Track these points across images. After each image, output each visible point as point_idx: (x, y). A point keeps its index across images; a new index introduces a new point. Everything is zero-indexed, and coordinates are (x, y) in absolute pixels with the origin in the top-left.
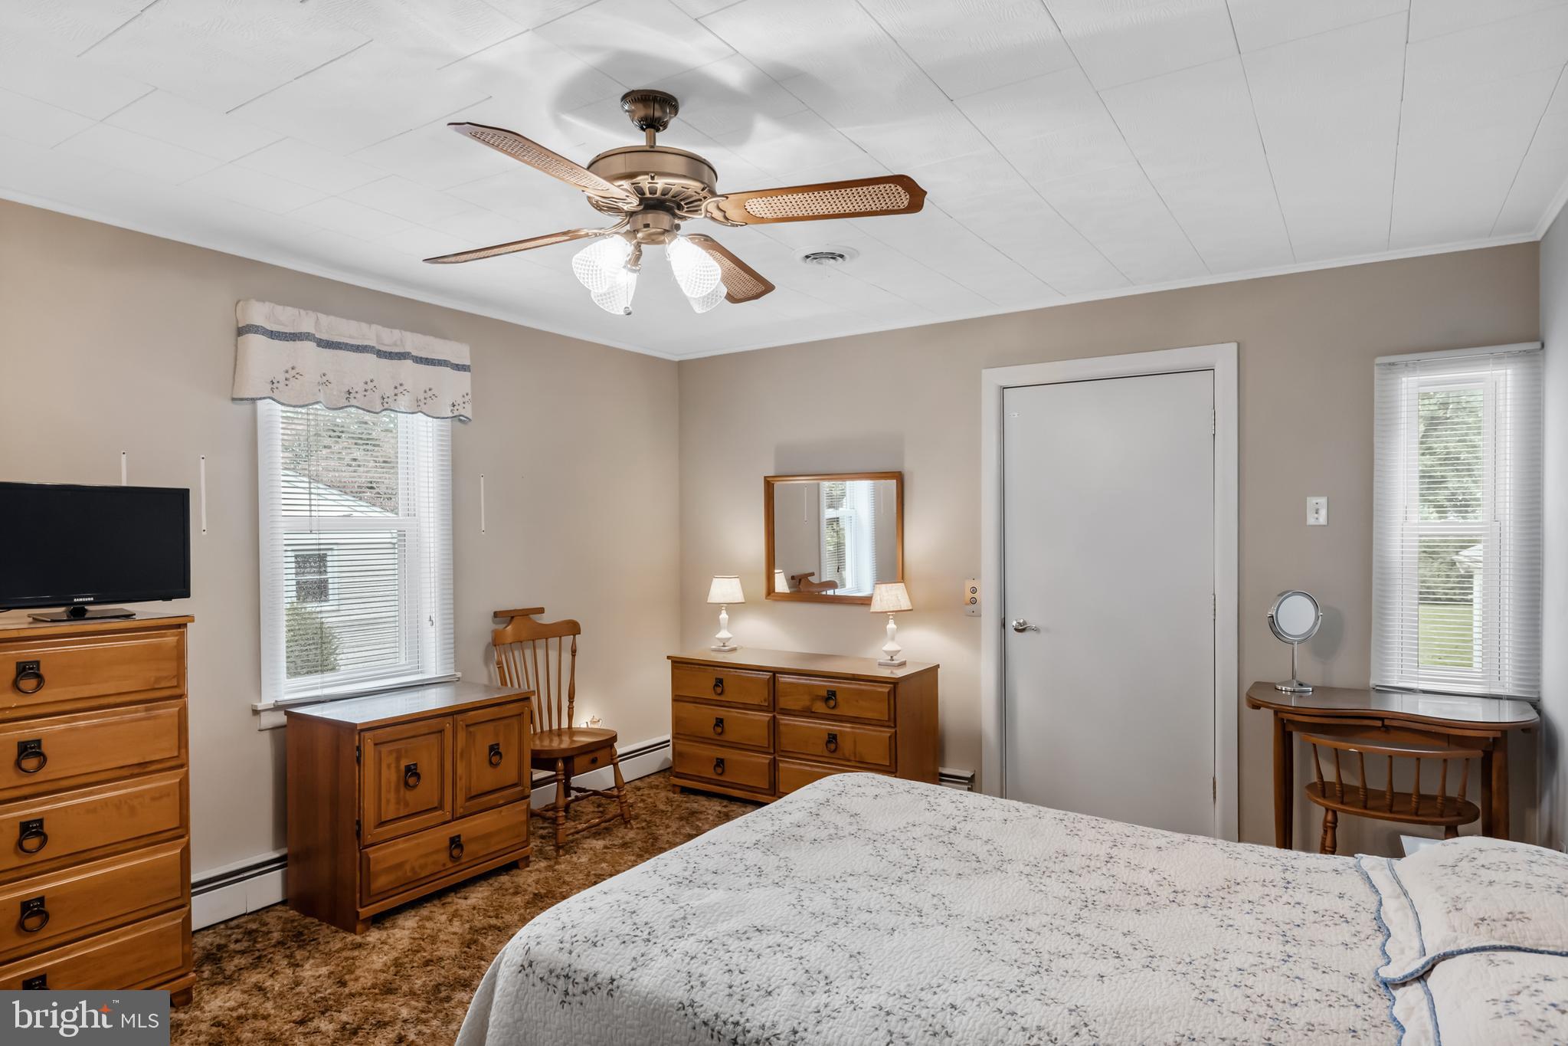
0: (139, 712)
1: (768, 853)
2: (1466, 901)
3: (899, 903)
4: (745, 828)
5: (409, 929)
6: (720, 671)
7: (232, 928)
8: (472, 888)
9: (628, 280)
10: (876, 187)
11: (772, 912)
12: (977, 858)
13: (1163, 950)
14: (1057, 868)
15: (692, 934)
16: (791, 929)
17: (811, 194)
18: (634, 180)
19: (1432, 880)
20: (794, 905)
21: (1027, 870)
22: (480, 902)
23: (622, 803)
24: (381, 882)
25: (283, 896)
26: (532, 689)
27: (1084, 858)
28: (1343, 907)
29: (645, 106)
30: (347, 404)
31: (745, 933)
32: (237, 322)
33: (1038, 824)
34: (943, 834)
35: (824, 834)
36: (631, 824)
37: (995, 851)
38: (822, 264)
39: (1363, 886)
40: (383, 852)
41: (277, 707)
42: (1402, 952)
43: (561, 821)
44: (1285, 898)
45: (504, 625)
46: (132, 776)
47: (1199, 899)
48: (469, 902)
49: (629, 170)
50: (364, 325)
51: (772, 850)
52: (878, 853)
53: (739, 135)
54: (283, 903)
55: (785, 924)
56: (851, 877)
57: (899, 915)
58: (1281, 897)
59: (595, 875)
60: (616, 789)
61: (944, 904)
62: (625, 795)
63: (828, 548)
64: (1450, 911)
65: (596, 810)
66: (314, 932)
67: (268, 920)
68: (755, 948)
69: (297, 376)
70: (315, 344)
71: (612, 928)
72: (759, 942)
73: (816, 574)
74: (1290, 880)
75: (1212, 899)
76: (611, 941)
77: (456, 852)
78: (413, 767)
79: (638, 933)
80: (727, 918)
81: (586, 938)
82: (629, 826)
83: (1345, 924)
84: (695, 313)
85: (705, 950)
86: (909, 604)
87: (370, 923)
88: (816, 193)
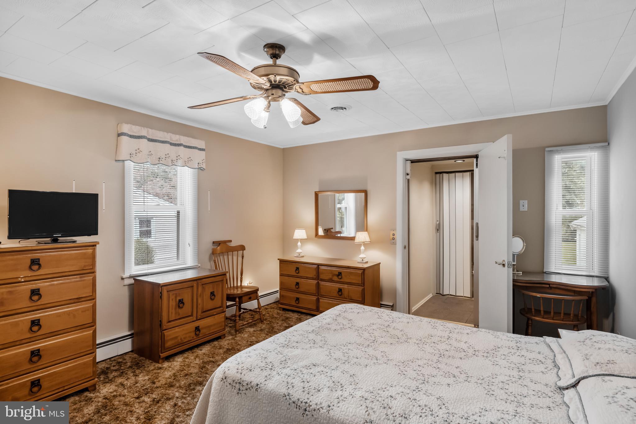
0: (77, 278)
1: (317, 335)
2: (590, 356)
3: (369, 355)
4: (308, 325)
5: (179, 362)
6: (298, 264)
7: (112, 361)
8: (203, 346)
9: (265, 115)
10: (360, 80)
11: (319, 358)
12: (398, 337)
13: (472, 374)
14: (429, 341)
15: (289, 367)
16: (327, 365)
17: (335, 82)
18: (268, 77)
19: (576, 347)
20: (328, 355)
21: (417, 342)
22: (207, 352)
23: (260, 314)
24: (169, 344)
25: (132, 349)
26: (227, 271)
27: (439, 337)
28: (540, 357)
29: (272, 50)
30: (159, 163)
31: (309, 366)
32: (118, 131)
33: (420, 324)
34: (384, 328)
35: (338, 327)
36: (264, 322)
37: (405, 335)
38: (337, 111)
39: (547, 349)
40: (171, 332)
41: (130, 277)
42: (565, 375)
43: (237, 321)
44: (518, 354)
45: (217, 247)
46: (74, 303)
47: (484, 354)
48: (202, 351)
49: (266, 73)
50: (165, 133)
51: (319, 333)
52: (360, 335)
53: (308, 61)
54: (132, 351)
55: (324, 363)
56: (350, 344)
57: (369, 359)
58: (516, 353)
59: (250, 342)
60: (258, 309)
61: (386, 355)
62: (262, 311)
63: (338, 219)
64: (584, 360)
65: (251, 317)
66: (143, 363)
67: (126, 358)
68: (313, 372)
69: (140, 152)
70: (147, 140)
71: (257, 364)
72: (314, 370)
73: (334, 228)
74: (519, 347)
75: (489, 354)
76: (257, 369)
77: (197, 333)
78: (181, 300)
79: (267, 366)
80: (302, 360)
81: (247, 368)
82: (263, 323)
83: (541, 364)
84: (290, 128)
85: (294, 373)
86: (369, 240)
87: (165, 359)
88: (337, 82)
